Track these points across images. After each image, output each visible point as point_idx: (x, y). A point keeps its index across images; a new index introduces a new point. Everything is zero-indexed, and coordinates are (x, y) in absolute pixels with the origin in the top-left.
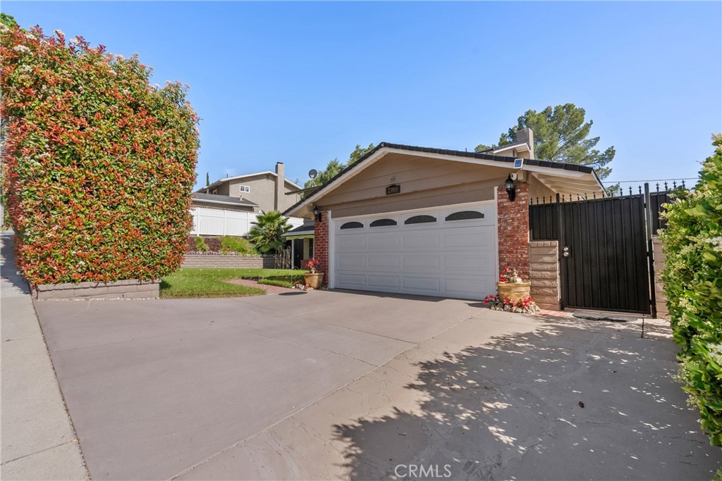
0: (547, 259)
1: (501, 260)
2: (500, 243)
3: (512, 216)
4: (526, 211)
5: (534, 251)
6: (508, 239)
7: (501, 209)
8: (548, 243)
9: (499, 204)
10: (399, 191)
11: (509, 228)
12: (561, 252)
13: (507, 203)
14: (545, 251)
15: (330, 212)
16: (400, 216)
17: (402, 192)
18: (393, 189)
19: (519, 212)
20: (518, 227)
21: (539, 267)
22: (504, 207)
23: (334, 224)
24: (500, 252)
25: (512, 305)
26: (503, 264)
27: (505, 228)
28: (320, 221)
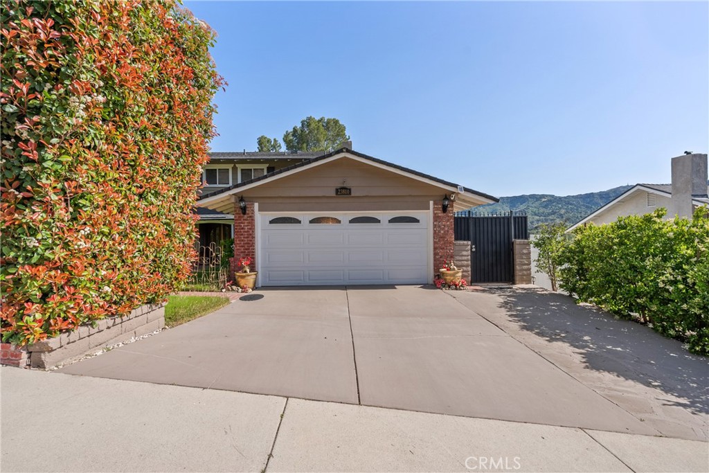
0: (464, 253)
1: (435, 254)
2: (435, 243)
3: (444, 223)
4: (452, 220)
5: (457, 248)
6: (441, 239)
7: (436, 218)
8: (465, 242)
9: (435, 214)
10: (350, 193)
11: (442, 232)
12: (472, 248)
13: (441, 214)
14: (463, 248)
15: (256, 205)
16: (345, 216)
17: (353, 194)
18: (343, 191)
19: (448, 221)
20: (448, 231)
21: (460, 258)
22: (439, 217)
23: (261, 218)
24: (435, 249)
25: (456, 286)
26: (437, 257)
27: (439, 232)
28: (244, 213)
